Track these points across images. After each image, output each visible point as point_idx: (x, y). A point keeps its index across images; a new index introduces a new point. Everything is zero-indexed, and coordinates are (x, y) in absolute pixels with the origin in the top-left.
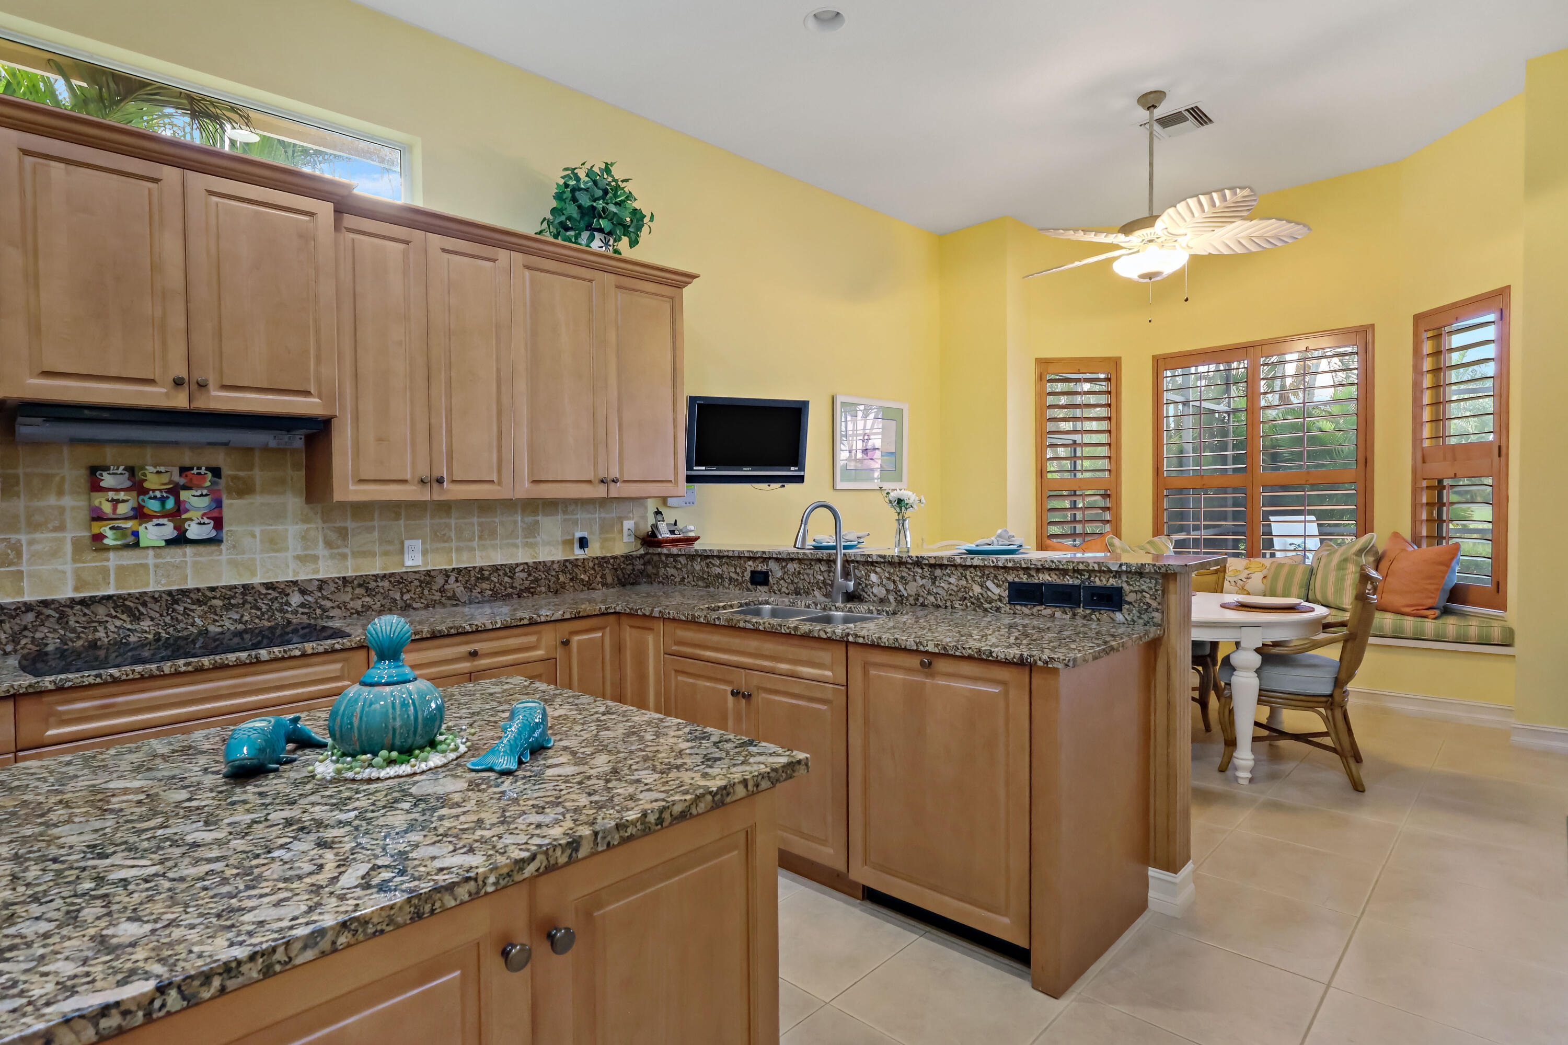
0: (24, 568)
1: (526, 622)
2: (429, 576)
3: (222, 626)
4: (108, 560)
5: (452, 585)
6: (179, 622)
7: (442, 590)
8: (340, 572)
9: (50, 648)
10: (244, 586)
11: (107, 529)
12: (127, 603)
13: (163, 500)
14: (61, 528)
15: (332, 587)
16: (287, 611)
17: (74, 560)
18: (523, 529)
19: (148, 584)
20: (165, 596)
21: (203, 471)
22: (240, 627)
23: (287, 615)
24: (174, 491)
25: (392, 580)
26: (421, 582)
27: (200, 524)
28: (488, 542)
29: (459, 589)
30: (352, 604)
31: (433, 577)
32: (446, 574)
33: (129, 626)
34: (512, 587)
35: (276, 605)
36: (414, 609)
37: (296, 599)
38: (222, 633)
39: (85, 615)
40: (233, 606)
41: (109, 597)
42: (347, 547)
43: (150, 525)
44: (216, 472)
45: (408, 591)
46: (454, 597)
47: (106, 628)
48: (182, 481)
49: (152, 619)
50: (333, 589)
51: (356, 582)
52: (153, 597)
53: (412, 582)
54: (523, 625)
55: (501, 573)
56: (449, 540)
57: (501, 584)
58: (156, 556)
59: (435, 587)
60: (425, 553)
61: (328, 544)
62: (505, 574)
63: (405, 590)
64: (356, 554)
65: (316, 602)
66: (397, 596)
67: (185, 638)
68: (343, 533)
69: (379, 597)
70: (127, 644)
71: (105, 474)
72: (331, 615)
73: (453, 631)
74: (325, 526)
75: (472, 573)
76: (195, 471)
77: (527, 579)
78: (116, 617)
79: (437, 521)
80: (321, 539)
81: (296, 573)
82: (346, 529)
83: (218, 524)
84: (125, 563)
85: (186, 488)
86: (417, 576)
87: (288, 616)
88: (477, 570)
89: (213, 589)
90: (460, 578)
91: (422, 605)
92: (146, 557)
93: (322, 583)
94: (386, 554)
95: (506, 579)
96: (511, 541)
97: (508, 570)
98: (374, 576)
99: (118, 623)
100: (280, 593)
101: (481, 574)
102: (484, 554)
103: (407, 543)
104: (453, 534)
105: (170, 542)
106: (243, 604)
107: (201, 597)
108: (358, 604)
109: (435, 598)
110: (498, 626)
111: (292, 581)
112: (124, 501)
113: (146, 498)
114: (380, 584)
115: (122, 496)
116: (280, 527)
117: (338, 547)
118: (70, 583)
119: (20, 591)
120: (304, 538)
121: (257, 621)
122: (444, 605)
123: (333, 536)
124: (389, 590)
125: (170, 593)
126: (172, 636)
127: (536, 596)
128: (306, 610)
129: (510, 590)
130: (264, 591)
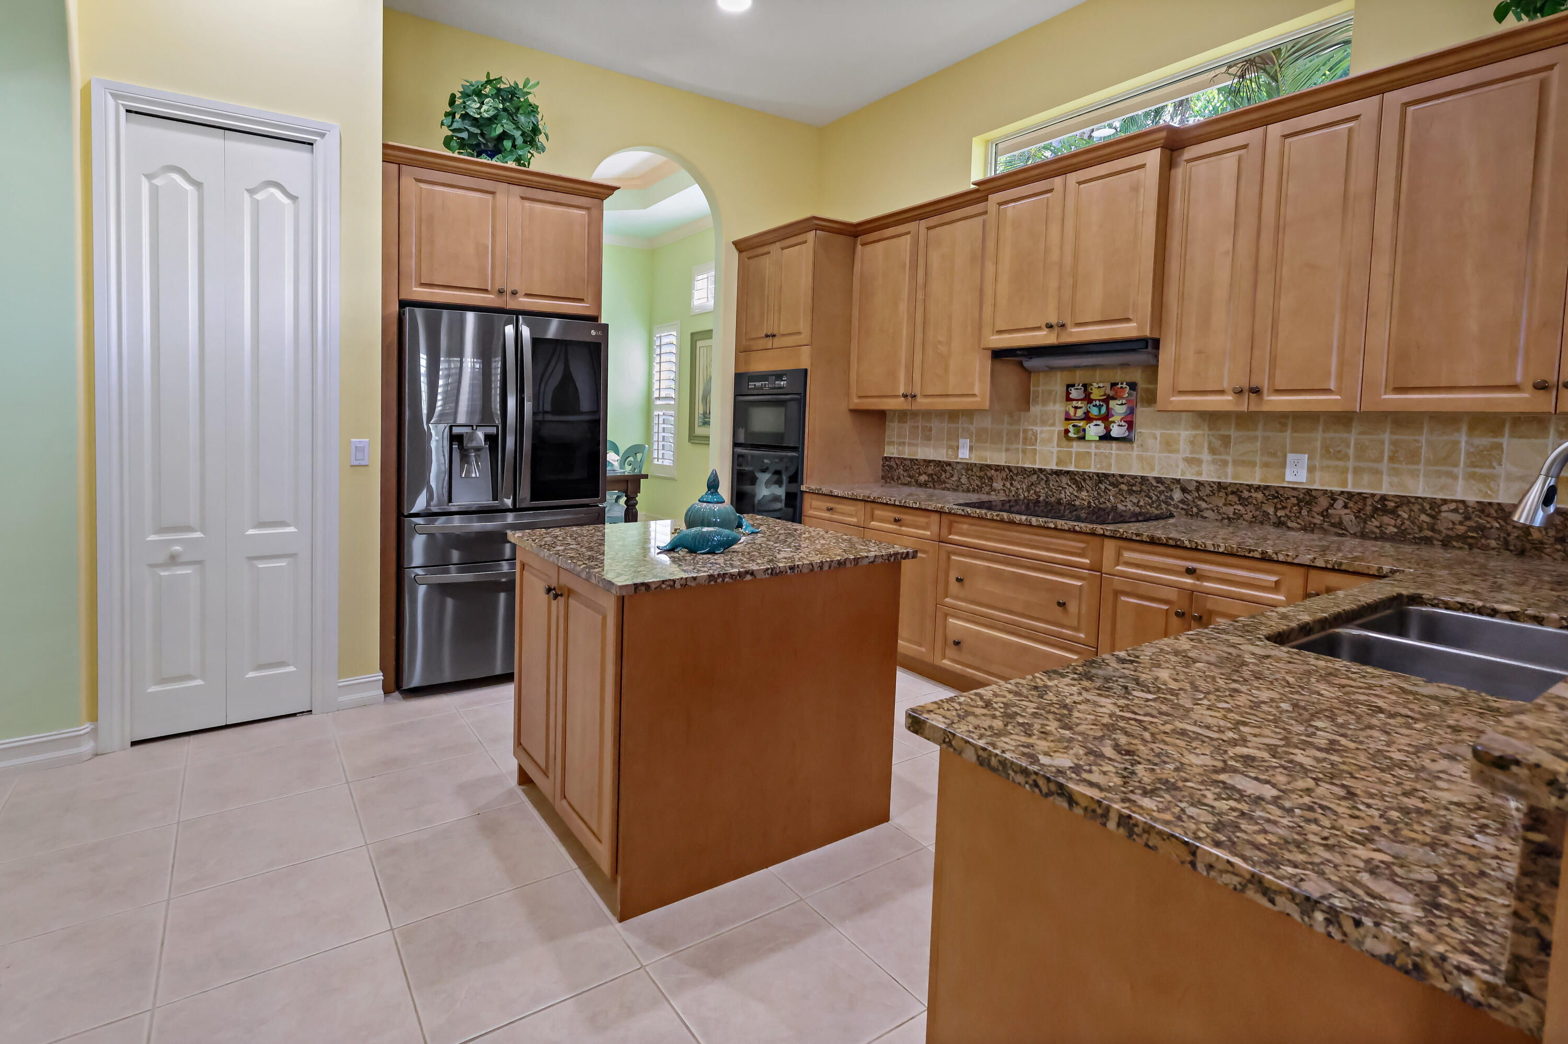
0: (1038, 447)
1: (1257, 555)
2: (1310, 495)
3: (1126, 506)
4: (1072, 447)
5: (1339, 509)
6: (1102, 497)
7: (1325, 514)
8: (1219, 477)
9: (1041, 499)
10: (1142, 477)
11: (1071, 426)
12: (1076, 477)
13: (1100, 407)
14: (1053, 425)
15: (1208, 490)
16: (1170, 505)
17: (1058, 446)
18: (1468, 454)
19: (1090, 467)
20: (1095, 477)
21: (1124, 385)
22: (1137, 510)
23: (1169, 507)
24: (1107, 399)
25: (1267, 493)
26: (1299, 500)
27: (1119, 425)
28: (1404, 466)
29: (1348, 518)
30: (1224, 509)
31: (1315, 498)
32: (1333, 497)
33: (1076, 494)
34: (1433, 530)
35: (1163, 497)
36: (1288, 527)
37: (1177, 495)
38: (1125, 511)
39: (1057, 481)
40: (1134, 491)
41: (1068, 472)
42: (1228, 454)
43: (1091, 425)
44: (1133, 386)
45: (1284, 508)
46: (1339, 524)
47: (1065, 492)
48: (1111, 393)
49: (1088, 492)
50: (1208, 492)
51: (1229, 489)
52: (1089, 476)
53: (1288, 498)
54: (1253, 558)
55: (1416, 508)
56: (1345, 457)
57: (1413, 523)
58: (1096, 447)
59: (1317, 509)
60: (1311, 470)
61: (1212, 451)
62: (1423, 510)
63: (1279, 506)
64: (1236, 463)
65: (1193, 501)
66: (1271, 511)
67: (1104, 510)
68: (1226, 441)
69: (1251, 507)
70: (1074, 506)
71: (1072, 389)
72: (1205, 515)
73: (1171, 542)
74: (1210, 433)
75: (1369, 502)
76: (1119, 386)
77: (1461, 523)
78: (1070, 486)
79: (1331, 434)
80: (1206, 445)
81: (1183, 473)
82: (1229, 437)
83: (1131, 425)
84: (1080, 450)
85: (1114, 398)
86: (1295, 493)
87: (1171, 508)
88: (1377, 498)
89: (1122, 476)
90: (1351, 504)
91: (1298, 526)
92: (1090, 448)
93: (1200, 484)
94: (1266, 465)
95: (1423, 517)
96: (1444, 468)
97: (1427, 507)
98: (1247, 485)
99: (1071, 490)
100: (1166, 487)
101: (1383, 505)
102: (1395, 480)
103: (1290, 457)
104: (1351, 452)
105: (1102, 438)
106: (1140, 491)
107: (1114, 481)
108: (1230, 511)
109: (1315, 521)
110: (1221, 550)
111: (1176, 479)
112: (1080, 408)
113: (1091, 406)
114: (1254, 495)
115: (1079, 404)
116: (1175, 432)
117: (1220, 454)
118: (1055, 460)
119: (1035, 462)
120: (1192, 443)
121: (1148, 507)
122: (1325, 532)
123: (1217, 443)
124: (1262, 503)
125: (1098, 474)
126: (1097, 506)
127: (1476, 550)
128: (1185, 507)
129: (1429, 534)
130: (1155, 484)
